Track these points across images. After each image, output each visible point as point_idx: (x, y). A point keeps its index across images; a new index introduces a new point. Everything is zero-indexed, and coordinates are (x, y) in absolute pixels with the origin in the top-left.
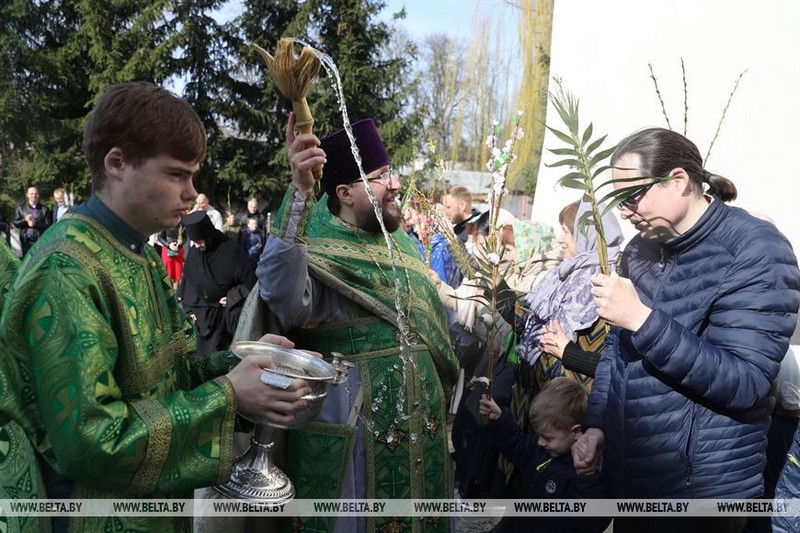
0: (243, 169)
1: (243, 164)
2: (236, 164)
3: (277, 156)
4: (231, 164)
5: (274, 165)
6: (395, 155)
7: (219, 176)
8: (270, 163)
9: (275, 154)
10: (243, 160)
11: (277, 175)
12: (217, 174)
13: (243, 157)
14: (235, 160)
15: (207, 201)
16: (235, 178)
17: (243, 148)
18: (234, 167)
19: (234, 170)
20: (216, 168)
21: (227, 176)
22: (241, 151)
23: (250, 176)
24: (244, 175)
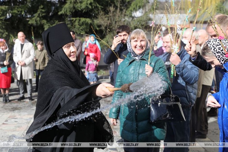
0: (44, 18)
1: (44, 14)
2: (39, 14)
3: (63, 9)
4: (36, 15)
5: (62, 15)
6: (132, 5)
7: (30, 22)
8: (60, 13)
9: (62, 7)
10: (43, 12)
11: (63, 20)
12: (29, 21)
13: (43, 10)
14: (39, 12)
15: (25, 36)
16: (39, 23)
17: (43, 5)
18: (38, 17)
19: (38, 19)
20: (28, 18)
21: (34, 23)
22: (42, 7)
23: (48, 22)
24: (44, 21)
